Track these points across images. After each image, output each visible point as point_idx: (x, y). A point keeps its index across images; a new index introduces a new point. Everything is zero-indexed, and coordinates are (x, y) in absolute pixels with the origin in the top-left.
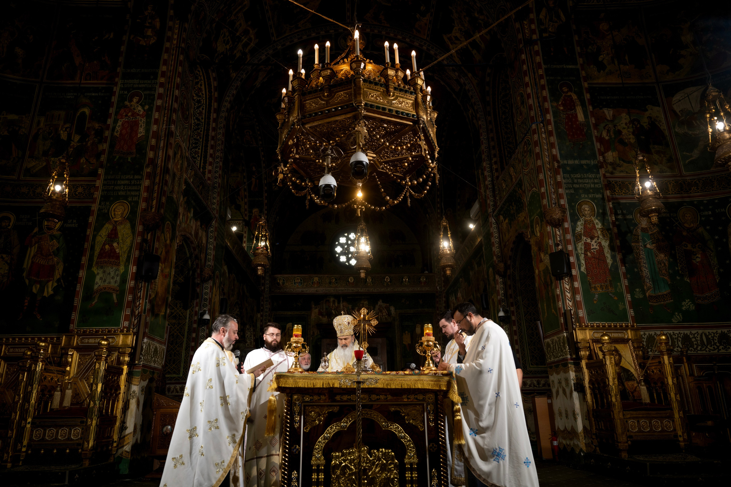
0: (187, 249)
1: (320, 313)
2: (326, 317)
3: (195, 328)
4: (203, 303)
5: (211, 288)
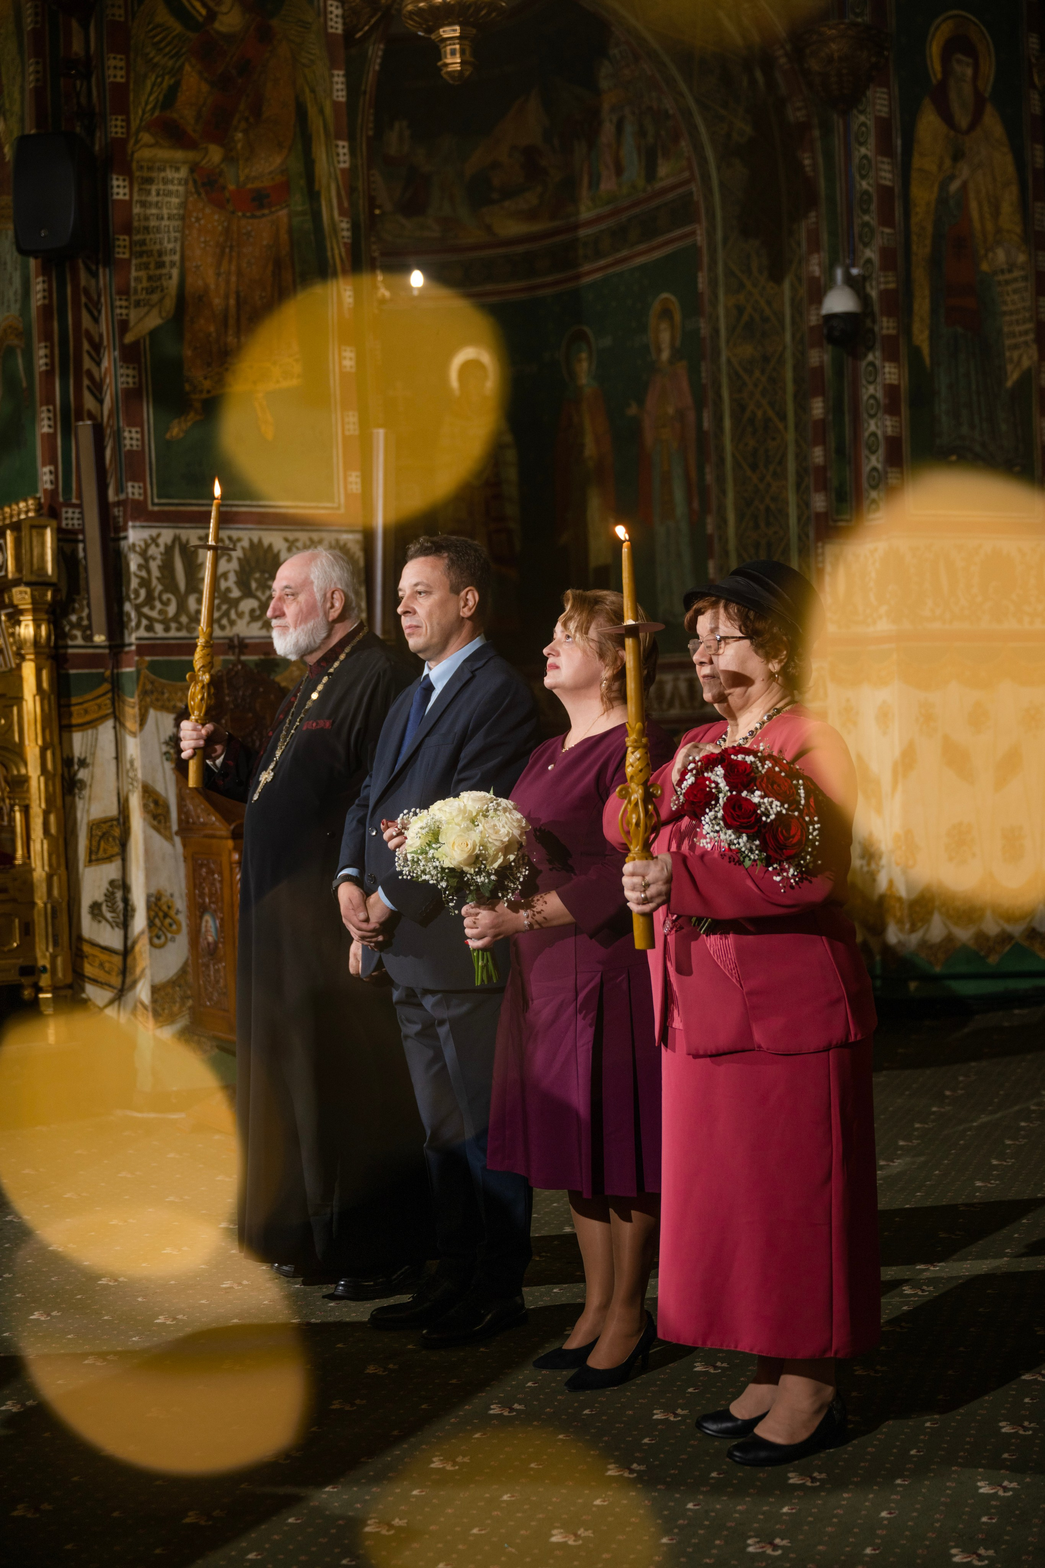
3: (819, 371)
4: (857, 222)
5: (884, 128)
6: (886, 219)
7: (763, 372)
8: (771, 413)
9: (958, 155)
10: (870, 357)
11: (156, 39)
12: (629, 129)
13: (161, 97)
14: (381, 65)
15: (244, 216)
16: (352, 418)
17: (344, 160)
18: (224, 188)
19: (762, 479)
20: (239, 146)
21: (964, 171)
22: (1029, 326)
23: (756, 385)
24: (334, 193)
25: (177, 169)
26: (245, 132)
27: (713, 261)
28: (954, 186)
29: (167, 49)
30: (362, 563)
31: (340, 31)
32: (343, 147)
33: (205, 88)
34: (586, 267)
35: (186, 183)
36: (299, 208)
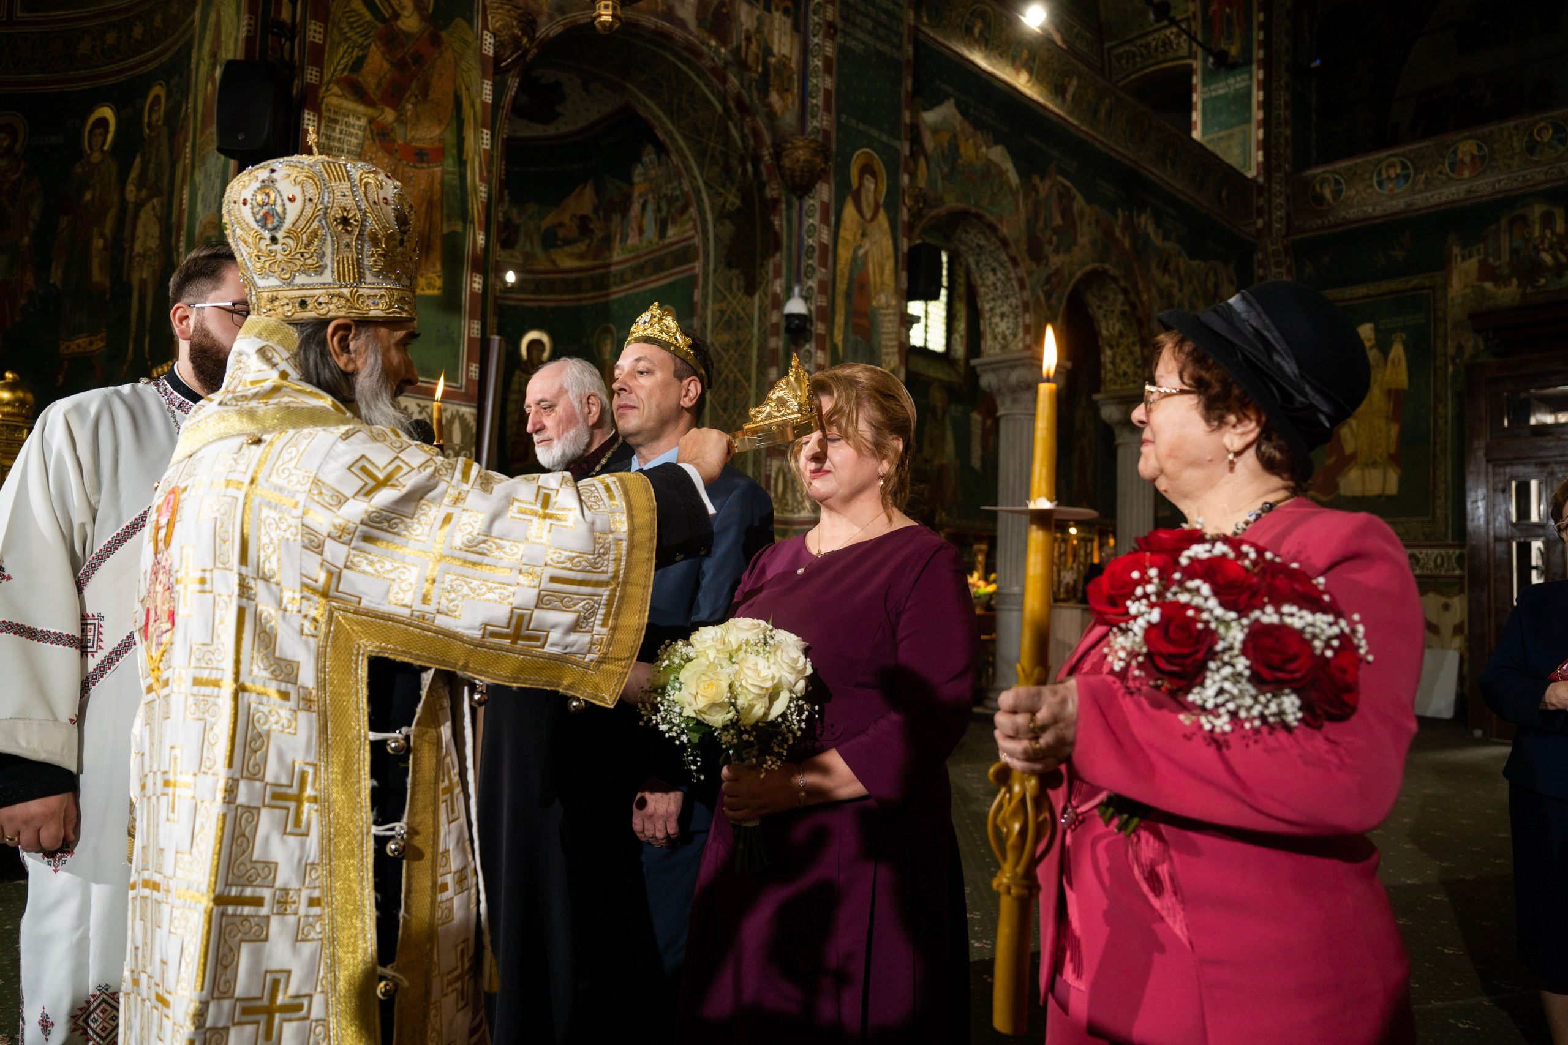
0: (703, 87)
1: (1487, 272)
2: (1515, 281)
3: (775, 351)
4: (803, 264)
5: (825, 208)
6: (823, 263)
7: (736, 351)
8: (739, 376)
9: (864, 235)
10: (807, 346)
11: (351, 20)
12: (650, 207)
13: (350, 63)
14: (516, 93)
15: (408, 164)
16: (476, 326)
17: (486, 144)
18: (394, 141)
19: (730, 417)
20: (409, 114)
21: (867, 244)
22: (895, 343)
23: (730, 359)
24: (477, 164)
25: (359, 118)
26: (415, 105)
27: (706, 283)
28: (861, 252)
29: (359, 30)
30: (474, 430)
31: (491, 54)
32: (486, 134)
33: (386, 65)
34: (615, 289)
35: (365, 130)
36: (450, 169)
